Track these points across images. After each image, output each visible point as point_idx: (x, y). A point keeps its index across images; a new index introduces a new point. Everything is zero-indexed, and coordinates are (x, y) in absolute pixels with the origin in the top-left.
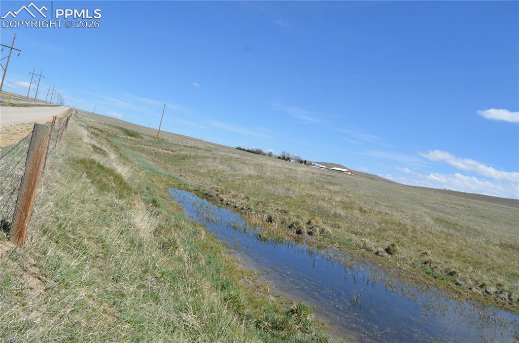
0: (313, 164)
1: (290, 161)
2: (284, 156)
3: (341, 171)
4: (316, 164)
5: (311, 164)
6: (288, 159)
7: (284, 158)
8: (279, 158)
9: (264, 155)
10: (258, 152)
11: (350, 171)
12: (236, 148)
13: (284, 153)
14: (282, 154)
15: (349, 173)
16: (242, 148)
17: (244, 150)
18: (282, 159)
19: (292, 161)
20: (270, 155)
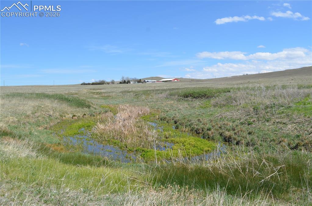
0: (146, 81)
1: (130, 83)
2: (125, 81)
3: (170, 81)
4: (149, 81)
5: (145, 81)
6: (128, 82)
7: (124, 82)
8: (121, 83)
9: (108, 83)
10: (102, 83)
11: (176, 79)
13: (123, 78)
14: (122, 80)
15: (176, 81)
16: (86, 83)
17: (89, 84)
18: (123, 83)
19: (132, 83)
20: (113, 82)
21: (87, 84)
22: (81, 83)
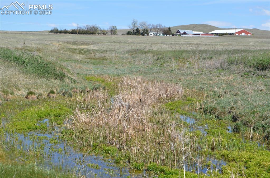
0: (182, 31)
1: (148, 34)
3: (230, 34)
4: (187, 31)
5: (178, 32)
6: (145, 32)
7: (137, 32)
8: (129, 33)
9: (104, 33)
10: (91, 31)
11: (243, 31)
12: (51, 32)
13: (134, 23)
14: (132, 26)
15: (243, 34)
16: (60, 29)
17: (66, 32)
18: (135, 34)
19: (151, 34)
20: (113, 31)
21: (61, 32)
22: (50, 30)
